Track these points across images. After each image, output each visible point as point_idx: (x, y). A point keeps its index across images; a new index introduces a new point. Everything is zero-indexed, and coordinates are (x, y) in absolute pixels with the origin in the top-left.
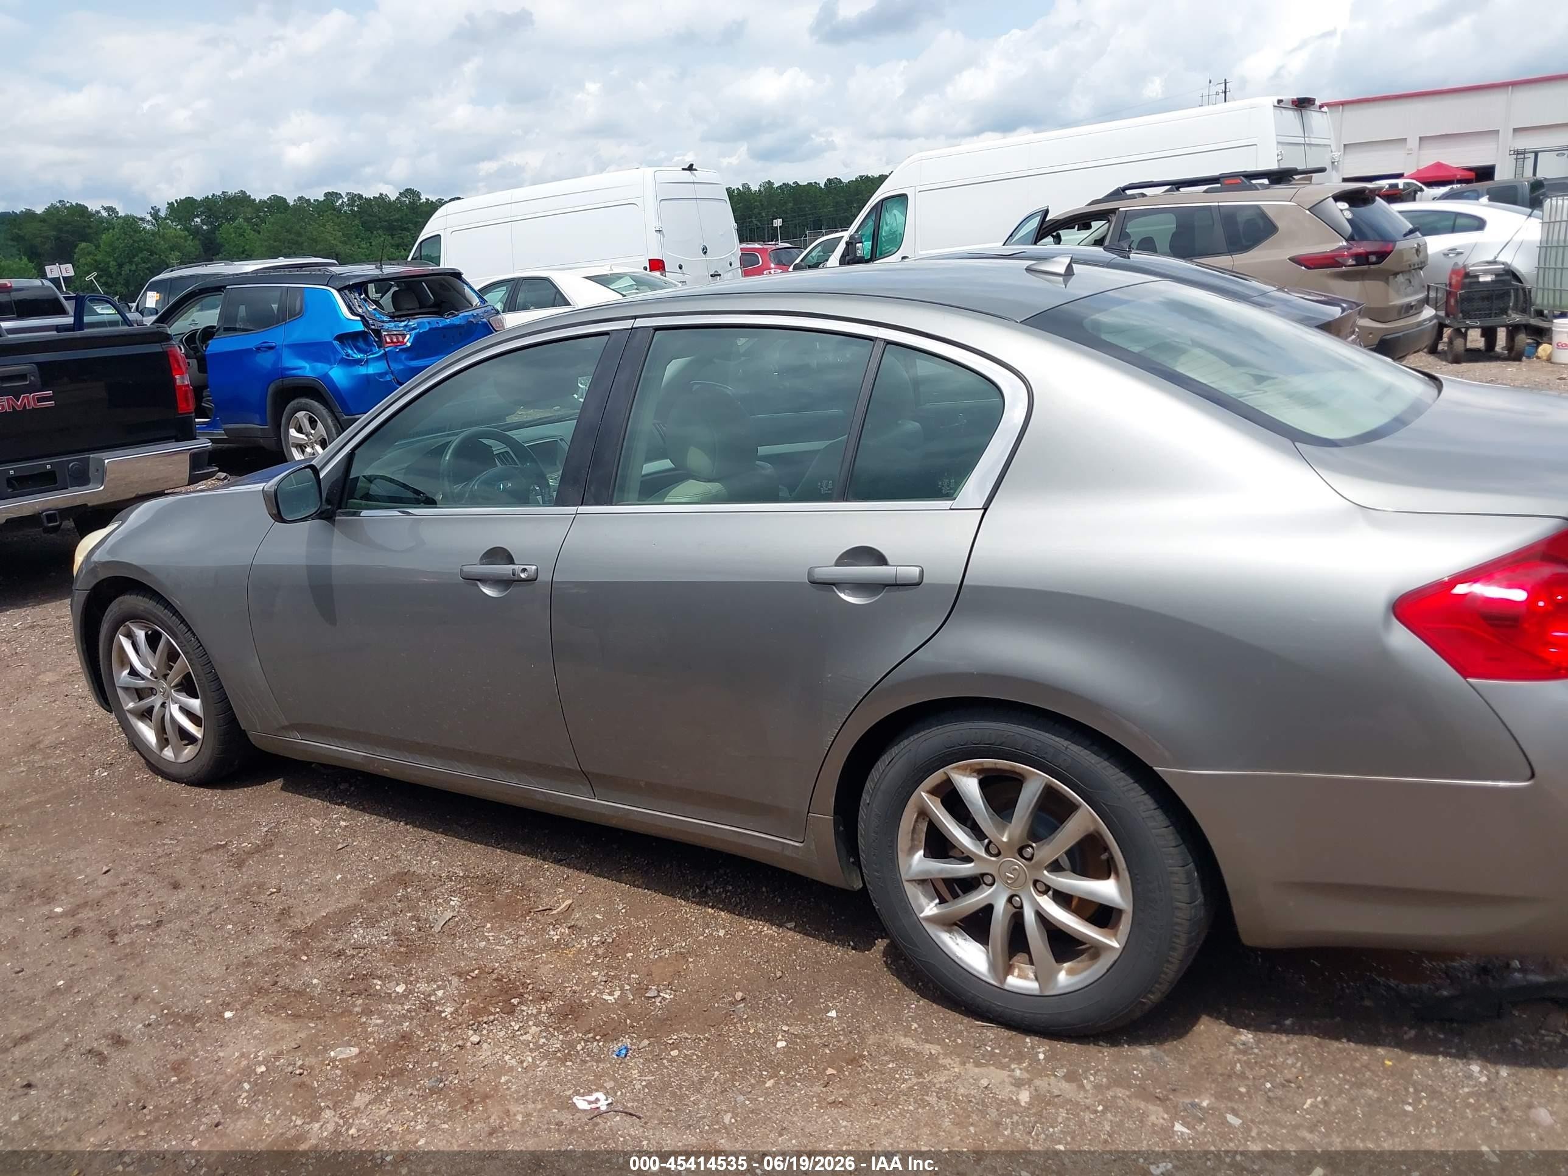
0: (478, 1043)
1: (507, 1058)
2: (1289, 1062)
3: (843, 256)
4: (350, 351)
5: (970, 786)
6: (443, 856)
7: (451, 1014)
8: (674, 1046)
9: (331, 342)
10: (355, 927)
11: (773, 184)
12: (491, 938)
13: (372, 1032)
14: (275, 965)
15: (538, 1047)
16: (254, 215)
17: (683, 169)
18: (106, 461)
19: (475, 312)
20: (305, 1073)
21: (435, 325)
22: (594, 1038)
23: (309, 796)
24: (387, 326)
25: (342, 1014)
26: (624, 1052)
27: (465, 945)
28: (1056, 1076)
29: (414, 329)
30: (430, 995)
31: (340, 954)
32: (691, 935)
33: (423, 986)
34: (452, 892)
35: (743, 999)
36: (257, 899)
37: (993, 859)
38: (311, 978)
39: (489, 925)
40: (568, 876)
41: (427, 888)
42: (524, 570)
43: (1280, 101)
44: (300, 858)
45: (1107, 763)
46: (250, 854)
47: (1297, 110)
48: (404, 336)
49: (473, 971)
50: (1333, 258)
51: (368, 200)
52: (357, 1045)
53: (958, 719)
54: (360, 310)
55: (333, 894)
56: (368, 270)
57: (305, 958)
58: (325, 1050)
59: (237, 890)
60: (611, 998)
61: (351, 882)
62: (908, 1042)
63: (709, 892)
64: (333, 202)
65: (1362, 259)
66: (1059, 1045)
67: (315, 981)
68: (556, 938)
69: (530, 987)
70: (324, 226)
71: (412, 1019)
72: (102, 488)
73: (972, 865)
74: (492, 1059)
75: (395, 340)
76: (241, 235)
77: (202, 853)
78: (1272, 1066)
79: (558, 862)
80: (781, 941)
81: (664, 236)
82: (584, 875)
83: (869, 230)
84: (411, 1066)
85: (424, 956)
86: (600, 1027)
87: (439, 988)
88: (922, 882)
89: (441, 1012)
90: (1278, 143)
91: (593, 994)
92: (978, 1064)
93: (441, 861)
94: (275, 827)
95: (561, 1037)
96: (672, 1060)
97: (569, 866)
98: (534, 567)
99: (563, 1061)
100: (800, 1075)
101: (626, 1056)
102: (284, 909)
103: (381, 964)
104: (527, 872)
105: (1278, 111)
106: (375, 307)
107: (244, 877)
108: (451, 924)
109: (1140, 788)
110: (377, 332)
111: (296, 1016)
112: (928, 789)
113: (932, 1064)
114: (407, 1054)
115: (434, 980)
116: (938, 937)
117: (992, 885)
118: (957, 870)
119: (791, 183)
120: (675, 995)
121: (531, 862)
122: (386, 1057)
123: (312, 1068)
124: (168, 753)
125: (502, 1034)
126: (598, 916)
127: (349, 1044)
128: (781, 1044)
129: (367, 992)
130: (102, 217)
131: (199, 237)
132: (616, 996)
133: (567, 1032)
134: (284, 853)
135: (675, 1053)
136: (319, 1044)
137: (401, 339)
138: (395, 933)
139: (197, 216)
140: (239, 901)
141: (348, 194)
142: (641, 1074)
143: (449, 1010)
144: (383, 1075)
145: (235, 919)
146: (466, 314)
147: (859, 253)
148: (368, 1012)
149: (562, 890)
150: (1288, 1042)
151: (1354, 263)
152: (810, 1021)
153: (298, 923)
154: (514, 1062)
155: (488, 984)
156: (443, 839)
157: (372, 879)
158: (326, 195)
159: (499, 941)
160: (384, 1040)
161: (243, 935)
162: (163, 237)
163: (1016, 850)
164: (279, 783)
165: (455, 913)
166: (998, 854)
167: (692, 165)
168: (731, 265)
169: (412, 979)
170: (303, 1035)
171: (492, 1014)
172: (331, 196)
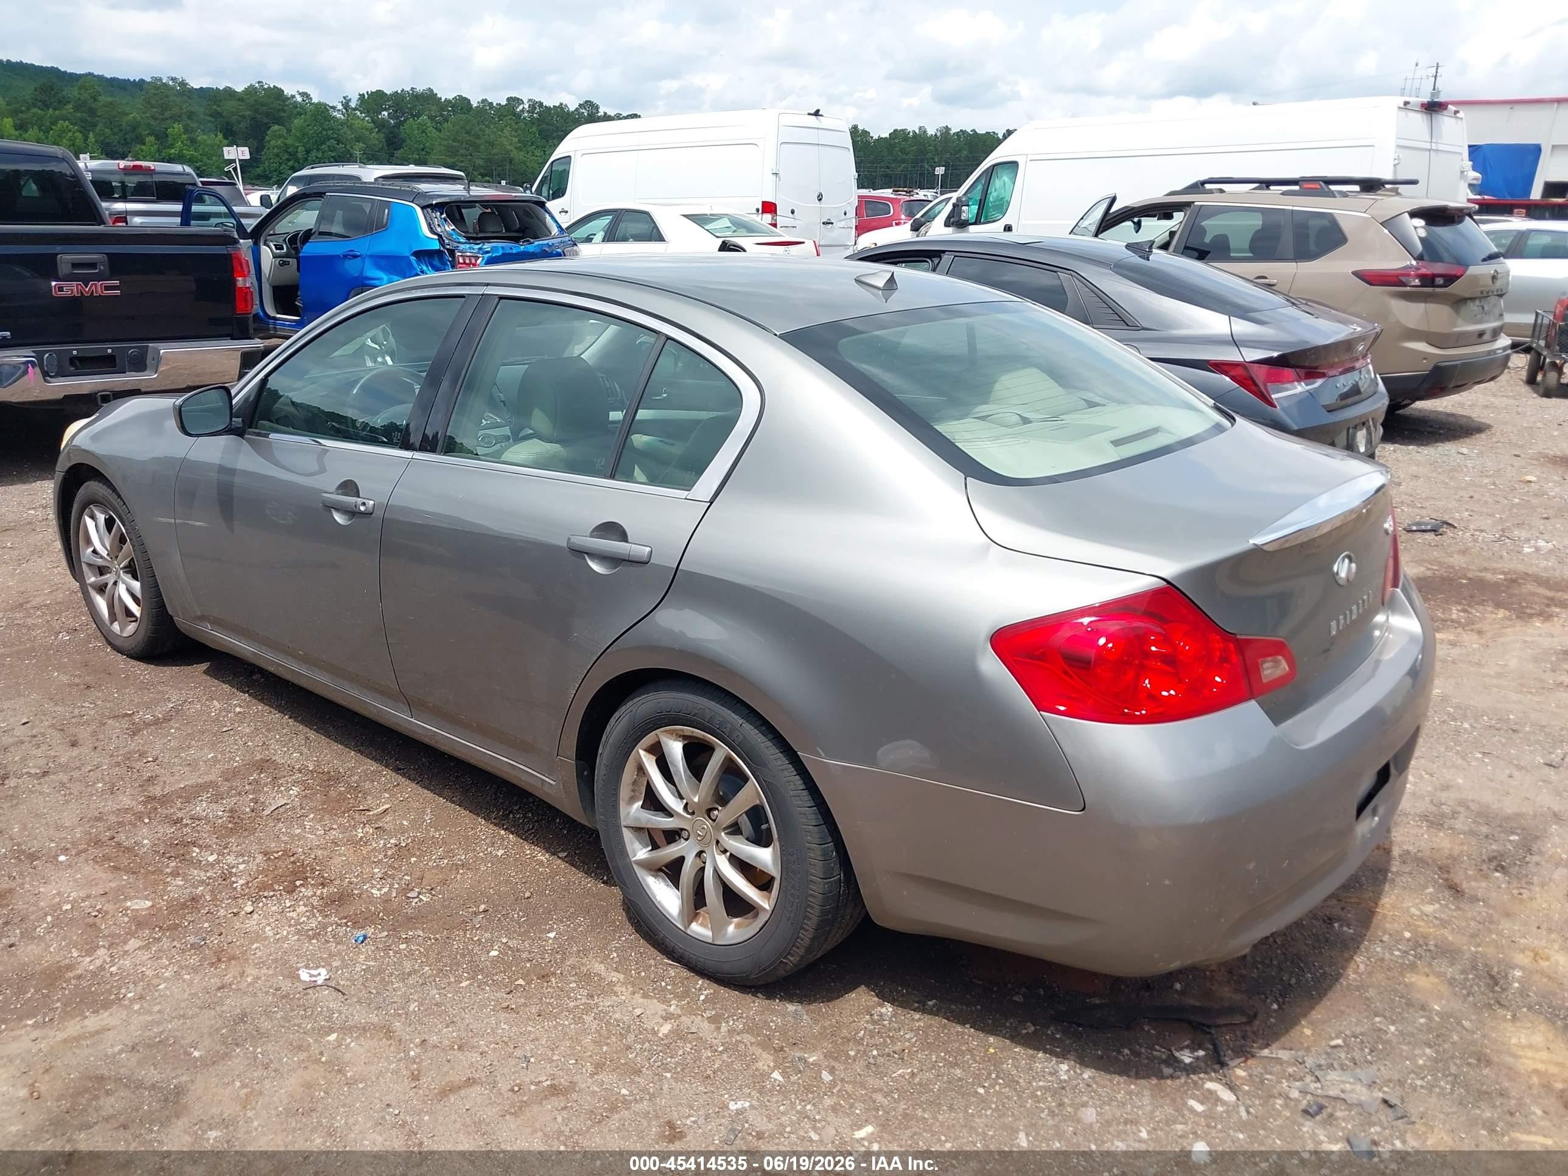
0: (251, 913)
1: (268, 928)
2: (907, 1036)
3: (949, 218)
4: (425, 268)
5: (675, 749)
6: (306, 751)
7: (242, 885)
8: (407, 941)
9: (408, 257)
10: (202, 801)
11: (950, 129)
12: (308, 827)
13: (170, 891)
14: (119, 823)
15: (298, 923)
16: (438, 114)
17: (809, 114)
18: (162, 351)
19: (550, 242)
20: (100, 916)
21: (508, 251)
22: (346, 923)
23: (224, 682)
24: (462, 247)
25: (153, 873)
26: (361, 938)
27: (284, 830)
28: (703, 1016)
29: (487, 252)
30: (233, 867)
31: (179, 821)
32: (475, 850)
33: (231, 859)
34: (295, 783)
35: (485, 911)
36: (134, 765)
37: (689, 816)
38: (143, 839)
39: (312, 816)
40: (398, 785)
41: (278, 776)
42: (364, 504)
43: (1406, 103)
44: (188, 734)
45: (770, 744)
46: (148, 725)
47: (1426, 113)
48: (477, 258)
49: (278, 852)
50: (1397, 276)
51: (548, 109)
52: (153, 900)
53: (669, 688)
54: (439, 230)
55: (199, 769)
56: (455, 191)
57: (147, 821)
58: (126, 899)
59: (121, 755)
60: (378, 893)
61: (219, 761)
62: (600, 968)
63: (511, 816)
64: (514, 108)
65: (1428, 280)
66: (722, 990)
67: (146, 842)
68: (360, 835)
69: (317, 873)
70: (502, 130)
71: (208, 885)
72: (155, 376)
73: (672, 819)
74: (255, 927)
75: (467, 261)
76: (423, 132)
77: (109, 718)
78: (889, 1037)
79: (397, 770)
80: (547, 867)
81: (780, 180)
82: (414, 785)
83: (977, 194)
84: (186, 924)
85: (246, 834)
86: (357, 915)
87: (243, 862)
88: (638, 830)
89: (234, 882)
90: (1398, 146)
91: (365, 887)
92: (645, 996)
93: (301, 754)
94: (180, 705)
95: (320, 919)
96: (399, 952)
97: (404, 775)
98: (372, 502)
99: (311, 938)
100: (494, 981)
101: (362, 942)
102: (152, 777)
103: (205, 835)
104: (366, 775)
105: (1403, 113)
106: (454, 227)
107: (133, 745)
108: (281, 810)
109: (793, 769)
110: (452, 252)
111: (116, 868)
112: (645, 747)
113: (609, 989)
114: (188, 913)
115: (243, 855)
116: (644, 880)
117: (687, 840)
118: (660, 821)
119: (969, 131)
120: (431, 899)
121: (374, 766)
122: (170, 913)
123: (106, 913)
124: (116, 627)
125: (274, 908)
126: (405, 823)
127: (146, 898)
128: (494, 953)
129: (183, 858)
130: (296, 102)
131: (384, 130)
132: (382, 892)
133: (326, 916)
134: (177, 729)
135: (402, 946)
136: (123, 894)
137: (473, 261)
138: (231, 811)
139: (385, 110)
140: (118, 764)
141: (530, 100)
142: (367, 959)
143: (241, 882)
144: (161, 928)
145: (107, 779)
146: (541, 242)
147: (964, 216)
148: (175, 874)
149: (387, 795)
150: (919, 1020)
151: (1419, 284)
152: (529, 938)
153: (157, 791)
154: (270, 934)
155: (285, 865)
156: (312, 735)
157: (238, 762)
158: (509, 99)
159: (313, 831)
160: (176, 899)
161: (107, 794)
162: (350, 127)
163: (704, 811)
164: (204, 666)
165: (289, 801)
166: (693, 813)
167: (818, 111)
168: (845, 214)
169: (225, 851)
170: (113, 885)
171: (274, 890)
172: (513, 101)
